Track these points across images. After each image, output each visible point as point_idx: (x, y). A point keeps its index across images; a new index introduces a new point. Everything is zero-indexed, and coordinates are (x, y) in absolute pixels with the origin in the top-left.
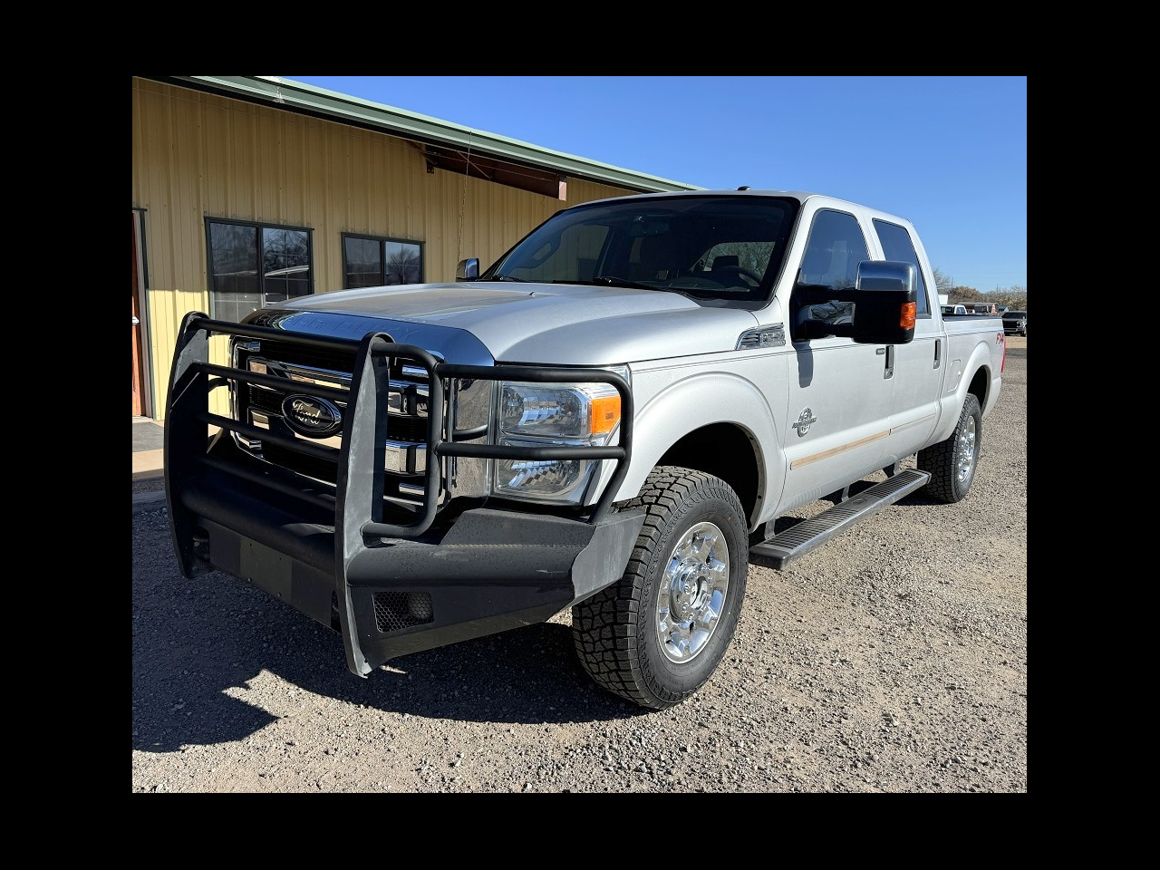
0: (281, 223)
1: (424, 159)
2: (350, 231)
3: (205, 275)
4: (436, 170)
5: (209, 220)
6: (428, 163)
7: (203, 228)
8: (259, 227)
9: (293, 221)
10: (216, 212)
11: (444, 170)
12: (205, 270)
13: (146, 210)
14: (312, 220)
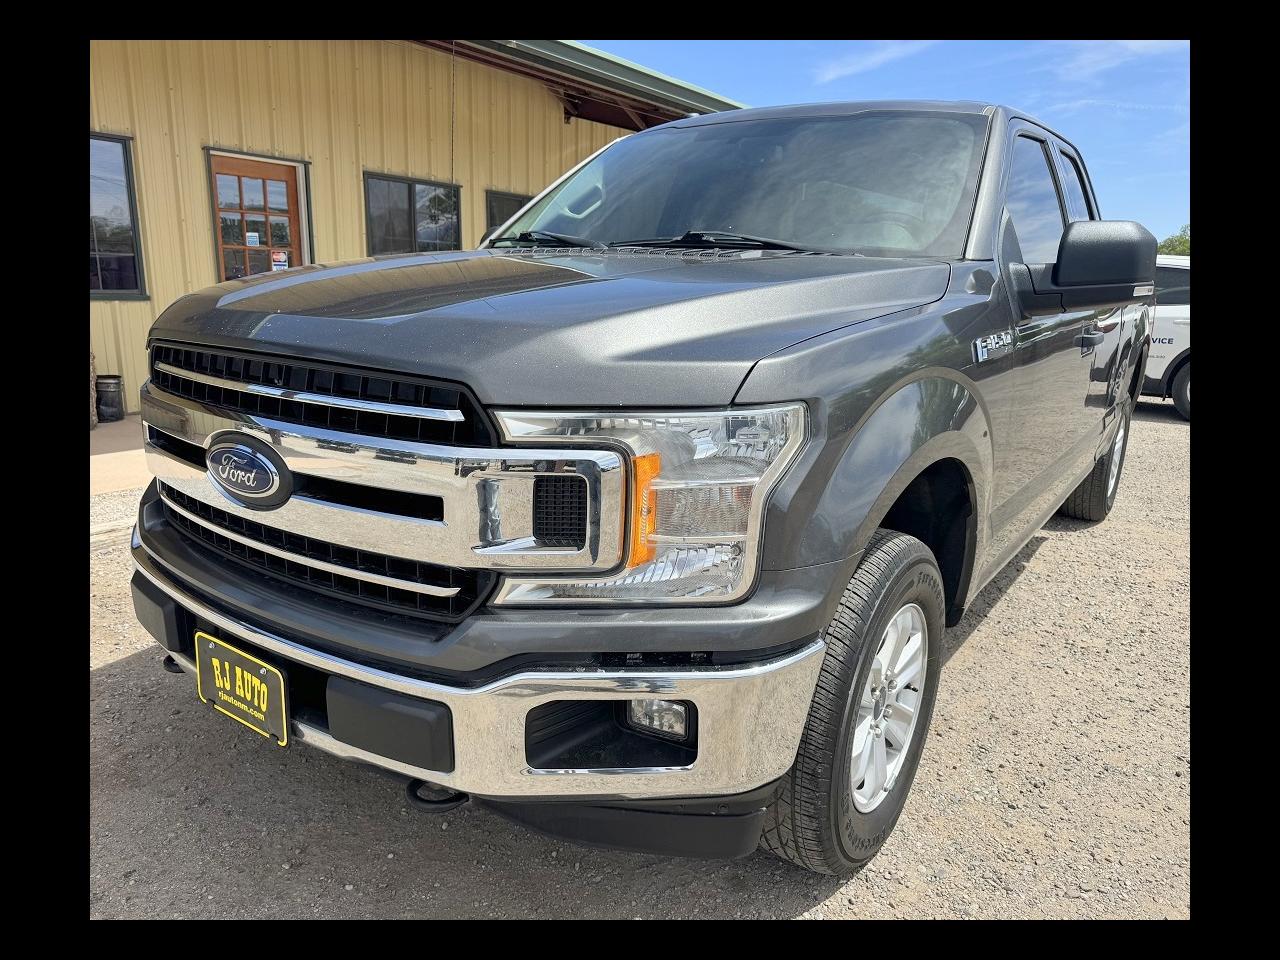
0: (433, 179)
1: (562, 106)
2: (494, 189)
3: (364, 236)
4: (573, 119)
5: (369, 176)
6: (565, 109)
7: (362, 183)
8: (410, 183)
9: (442, 176)
10: (374, 166)
11: (580, 120)
12: (364, 231)
13: (311, 163)
14: (460, 178)
